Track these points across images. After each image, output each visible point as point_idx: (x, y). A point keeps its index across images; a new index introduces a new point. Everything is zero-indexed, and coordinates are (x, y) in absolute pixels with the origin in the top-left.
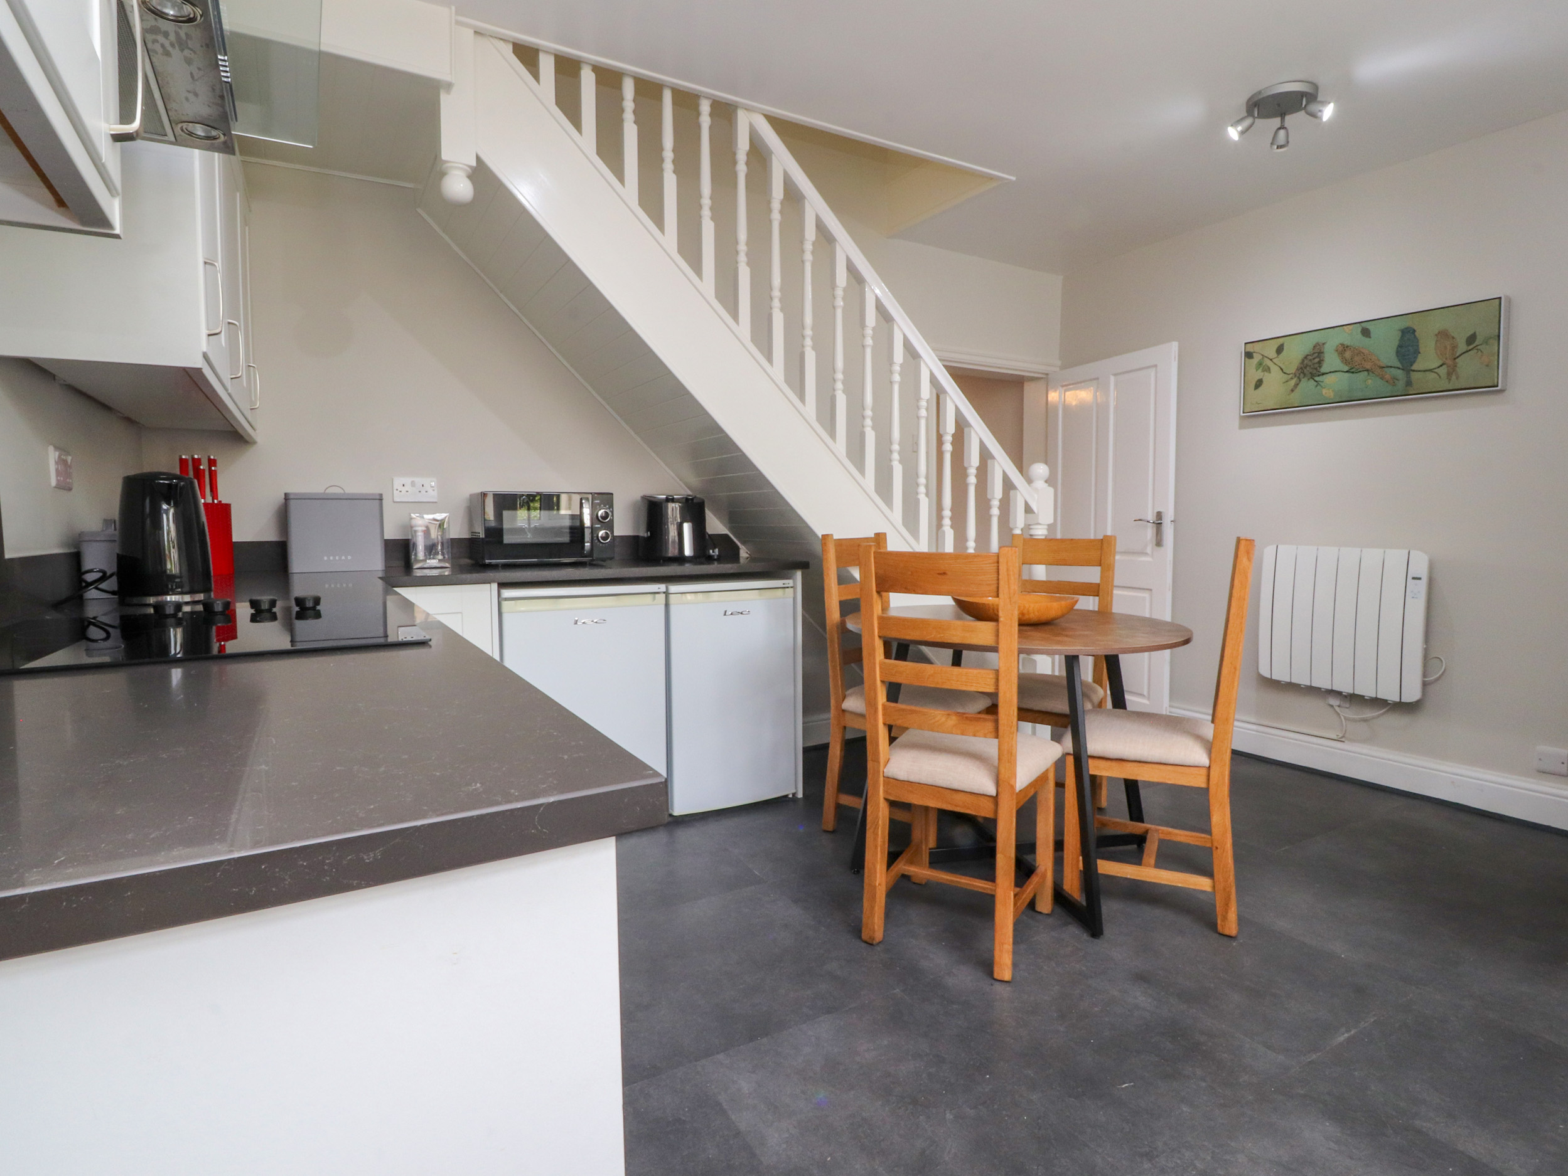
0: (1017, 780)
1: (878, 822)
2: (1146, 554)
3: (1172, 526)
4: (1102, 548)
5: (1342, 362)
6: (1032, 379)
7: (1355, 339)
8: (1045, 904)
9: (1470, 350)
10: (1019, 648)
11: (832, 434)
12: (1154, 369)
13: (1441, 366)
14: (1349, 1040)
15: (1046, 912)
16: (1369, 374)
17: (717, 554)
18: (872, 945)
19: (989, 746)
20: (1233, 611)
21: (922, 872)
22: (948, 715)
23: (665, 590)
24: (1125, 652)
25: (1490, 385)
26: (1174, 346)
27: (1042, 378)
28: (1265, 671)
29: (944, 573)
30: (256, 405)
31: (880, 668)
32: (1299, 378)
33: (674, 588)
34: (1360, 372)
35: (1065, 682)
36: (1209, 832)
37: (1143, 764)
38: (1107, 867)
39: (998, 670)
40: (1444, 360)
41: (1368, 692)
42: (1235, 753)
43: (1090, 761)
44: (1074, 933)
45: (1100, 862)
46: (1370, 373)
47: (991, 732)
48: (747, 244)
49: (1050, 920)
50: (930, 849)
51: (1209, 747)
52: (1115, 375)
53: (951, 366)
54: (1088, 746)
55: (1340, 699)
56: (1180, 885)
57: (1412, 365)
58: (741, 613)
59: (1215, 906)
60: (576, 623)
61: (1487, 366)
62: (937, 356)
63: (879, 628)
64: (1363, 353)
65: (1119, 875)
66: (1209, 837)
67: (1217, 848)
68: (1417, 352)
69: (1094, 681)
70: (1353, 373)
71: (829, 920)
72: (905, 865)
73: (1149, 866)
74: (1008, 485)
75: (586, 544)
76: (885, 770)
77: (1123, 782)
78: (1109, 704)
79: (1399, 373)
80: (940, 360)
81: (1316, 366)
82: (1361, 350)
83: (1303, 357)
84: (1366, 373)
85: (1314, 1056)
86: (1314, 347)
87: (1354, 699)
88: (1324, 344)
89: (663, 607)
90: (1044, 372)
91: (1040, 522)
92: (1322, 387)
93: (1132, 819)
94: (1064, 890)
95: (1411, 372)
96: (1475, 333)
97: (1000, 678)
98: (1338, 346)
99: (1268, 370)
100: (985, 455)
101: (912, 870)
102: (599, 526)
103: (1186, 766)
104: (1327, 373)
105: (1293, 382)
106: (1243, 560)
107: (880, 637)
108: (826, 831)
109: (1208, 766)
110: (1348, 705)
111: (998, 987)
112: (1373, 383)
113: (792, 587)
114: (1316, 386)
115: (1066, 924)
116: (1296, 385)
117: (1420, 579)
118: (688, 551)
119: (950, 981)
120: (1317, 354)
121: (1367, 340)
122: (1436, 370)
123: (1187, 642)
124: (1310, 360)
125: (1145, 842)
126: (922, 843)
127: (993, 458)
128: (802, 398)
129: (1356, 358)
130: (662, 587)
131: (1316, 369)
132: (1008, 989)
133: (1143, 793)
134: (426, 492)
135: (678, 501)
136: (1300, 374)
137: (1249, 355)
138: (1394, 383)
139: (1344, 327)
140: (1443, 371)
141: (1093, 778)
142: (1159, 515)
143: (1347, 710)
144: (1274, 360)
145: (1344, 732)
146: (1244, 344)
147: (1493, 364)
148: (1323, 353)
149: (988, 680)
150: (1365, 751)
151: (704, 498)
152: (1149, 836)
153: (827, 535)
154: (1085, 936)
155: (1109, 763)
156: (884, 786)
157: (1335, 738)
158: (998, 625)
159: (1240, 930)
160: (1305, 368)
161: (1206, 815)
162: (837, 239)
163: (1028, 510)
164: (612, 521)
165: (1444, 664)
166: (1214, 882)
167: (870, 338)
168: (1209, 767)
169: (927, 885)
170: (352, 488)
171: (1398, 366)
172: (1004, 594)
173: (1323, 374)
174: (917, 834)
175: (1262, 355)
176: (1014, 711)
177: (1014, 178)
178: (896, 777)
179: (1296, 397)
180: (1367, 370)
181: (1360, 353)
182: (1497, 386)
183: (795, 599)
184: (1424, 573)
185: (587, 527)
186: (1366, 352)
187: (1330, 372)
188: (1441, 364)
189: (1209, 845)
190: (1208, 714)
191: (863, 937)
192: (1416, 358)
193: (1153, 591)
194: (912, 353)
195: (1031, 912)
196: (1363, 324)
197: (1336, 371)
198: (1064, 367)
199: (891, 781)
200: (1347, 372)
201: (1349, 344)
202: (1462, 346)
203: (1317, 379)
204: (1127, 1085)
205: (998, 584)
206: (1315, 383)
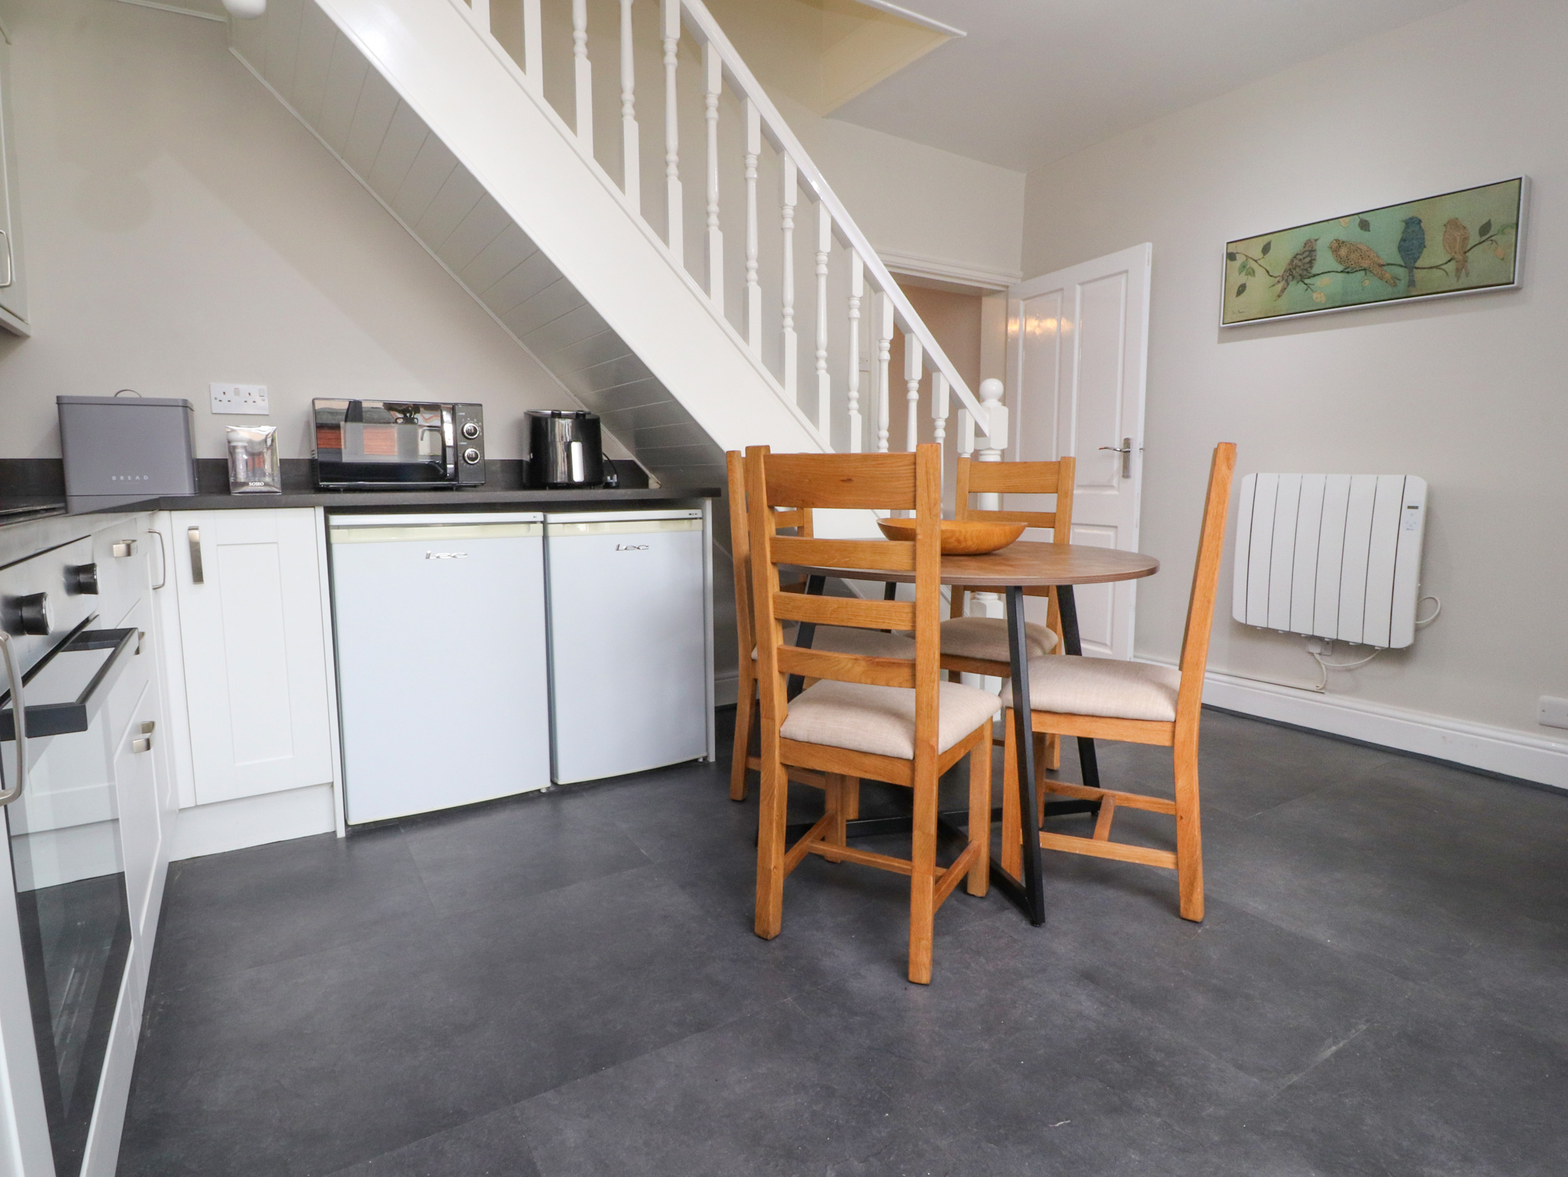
0: (940, 740)
1: (773, 792)
2: (1112, 487)
3: (1142, 455)
4: (1059, 472)
5: (1337, 260)
6: (992, 293)
7: (1352, 233)
8: (979, 885)
9: (1484, 241)
10: (942, 578)
11: (745, 333)
12: (1125, 275)
13: (1449, 261)
14: (1337, 1055)
15: (980, 895)
16: (1366, 274)
17: (616, 481)
18: (766, 940)
19: (904, 698)
20: (1208, 530)
21: (836, 849)
22: (856, 659)
23: (542, 520)
24: (1078, 583)
25: (1505, 281)
26: (1148, 248)
27: (1003, 291)
28: (1239, 616)
29: (849, 480)
30: (6, 282)
31: (774, 602)
32: (1287, 281)
33: (553, 517)
34: (1356, 271)
35: (1006, 625)
36: (1172, 797)
37: (1097, 719)
38: (1050, 841)
39: (915, 603)
40: (1453, 254)
41: (1354, 638)
42: (1205, 707)
43: (1034, 716)
44: (1012, 917)
45: (1042, 835)
46: (1368, 272)
47: (907, 681)
48: (635, 93)
49: (984, 905)
50: (848, 821)
51: (1177, 699)
52: (1082, 284)
53: (899, 274)
54: (1031, 698)
55: (1322, 647)
56: (1137, 862)
57: (1416, 262)
58: (638, 548)
59: (1177, 884)
60: (428, 557)
61: (1503, 259)
62: (882, 260)
63: (772, 553)
64: (1360, 249)
65: (1066, 850)
66: (1173, 803)
67: (1181, 818)
68: (1422, 246)
69: (1048, 626)
70: (1348, 272)
71: (719, 910)
72: (812, 842)
73: (1101, 839)
74: (956, 404)
75: (448, 466)
76: (781, 729)
77: (1076, 740)
78: (1063, 650)
79: (1401, 272)
80: (886, 265)
81: (1307, 266)
82: (1359, 246)
83: (1293, 255)
84: (1363, 273)
85: (1295, 1078)
86: (1305, 244)
87: (1337, 646)
88: (1316, 240)
89: (541, 539)
90: (1003, 283)
91: (992, 446)
92: (1312, 290)
93: (1086, 783)
94: (1001, 868)
95: (1414, 270)
96: (1490, 221)
97: (917, 612)
98: (1332, 242)
99: (1252, 273)
100: (929, 368)
101: (821, 848)
102: (465, 443)
103: (1148, 721)
104: (1318, 275)
105: (1280, 287)
106: (1222, 467)
107: (774, 564)
108: (734, 801)
109: (1173, 720)
110: (1330, 653)
111: (914, 991)
112: (1372, 284)
113: (700, 518)
114: (1307, 290)
115: (1002, 909)
116: (1284, 289)
117: (1416, 508)
118: (578, 476)
119: (854, 985)
120: (1307, 253)
121: (1367, 233)
122: (1442, 267)
123: (1152, 571)
124: (1300, 260)
125: (1099, 810)
126: (836, 814)
127: (938, 370)
128: (706, 288)
129: (1352, 256)
130: (539, 516)
131: (1306, 270)
132: (925, 993)
133: (1099, 753)
134: (254, 402)
135: (567, 417)
136: (1288, 276)
137: (1231, 257)
138: (1395, 282)
139: (1340, 220)
140: (1451, 267)
141: (1039, 738)
142: (1127, 442)
143: (1329, 658)
144: (1258, 261)
145: (1324, 682)
146: (1225, 244)
147: (1510, 256)
148: (1315, 251)
149: (904, 615)
150: (1346, 703)
151: (598, 414)
152: (1104, 802)
153: (733, 451)
154: (1024, 924)
155: (1055, 718)
156: (780, 749)
157: (1315, 689)
158: (914, 546)
159: (1206, 913)
160: (1295, 269)
161: (1170, 776)
162: (749, 93)
163: (979, 432)
164: (481, 438)
165: (1439, 604)
166: (1177, 858)
167: (790, 220)
168: (1175, 721)
169: (841, 864)
170: (150, 392)
171: (1398, 263)
172: (922, 505)
173: (1315, 276)
174: (831, 805)
175: (1246, 256)
176: (934, 654)
177: (964, 34)
178: (794, 738)
179: (1283, 304)
180: (1365, 270)
181: (1358, 249)
182: (1513, 283)
183: (704, 532)
184: (1421, 502)
185: (449, 447)
186: (1364, 248)
187: (1323, 273)
188: (1449, 259)
189: (1173, 813)
190: (1175, 665)
191: (756, 931)
192: (1421, 253)
193: (1119, 527)
194: (841, 240)
195: (963, 896)
196: (1361, 215)
197: (1329, 272)
198: (1024, 279)
199: (791, 743)
200: (1342, 272)
201: (1344, 240)
202: (1474, 238)
203: (1307, 281)
204: (1062, 1123)
205: (915, 491)
206: (1306, 287)
